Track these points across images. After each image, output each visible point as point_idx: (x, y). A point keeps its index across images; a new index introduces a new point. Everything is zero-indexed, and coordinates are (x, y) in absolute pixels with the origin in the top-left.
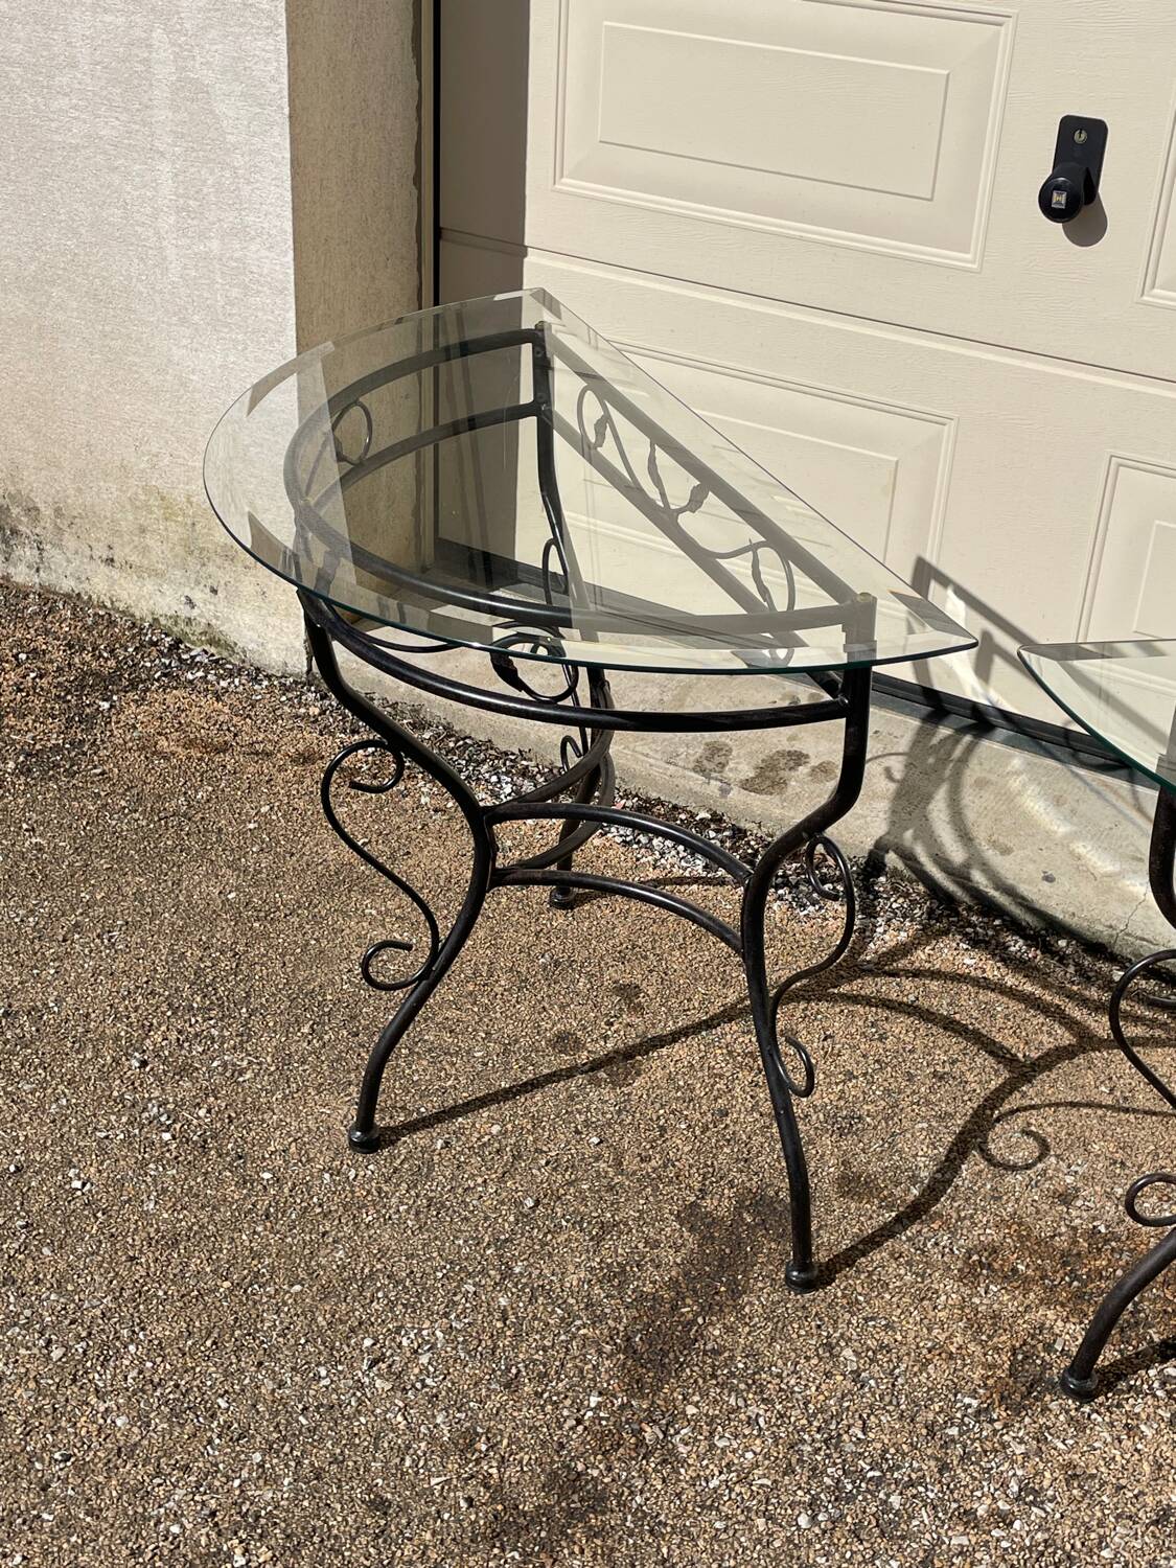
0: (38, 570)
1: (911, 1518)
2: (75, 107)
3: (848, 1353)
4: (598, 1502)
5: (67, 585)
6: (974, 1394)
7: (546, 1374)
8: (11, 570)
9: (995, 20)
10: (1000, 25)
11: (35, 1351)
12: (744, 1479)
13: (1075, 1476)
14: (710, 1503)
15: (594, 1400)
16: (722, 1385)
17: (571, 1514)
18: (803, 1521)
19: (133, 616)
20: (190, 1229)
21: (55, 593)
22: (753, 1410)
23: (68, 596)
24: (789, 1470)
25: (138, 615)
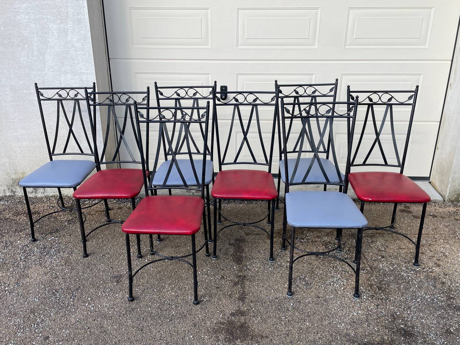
0: (44, 193)
1: (282, 264)
2: (50, 106)
3: (261, 251)
4: (245, 277)
5: (51, 195)
6: (279, 250)
7: (226, 267)
8: (37, 195)
9: (208, 74)
10: (209, 75)
11: (152, 291)
12: (260, 268)
13: (296, 253)
14: (258, 272)
15: (235, 267)
16: (249, 260)
17: (243, 279)
18: (270, 269)
19: (68, 196)
20: (161, 270)
21: (49, 196)
22: (255, 261)
23: (52, 196)
24: (265, 265)
25: (69, 196)
